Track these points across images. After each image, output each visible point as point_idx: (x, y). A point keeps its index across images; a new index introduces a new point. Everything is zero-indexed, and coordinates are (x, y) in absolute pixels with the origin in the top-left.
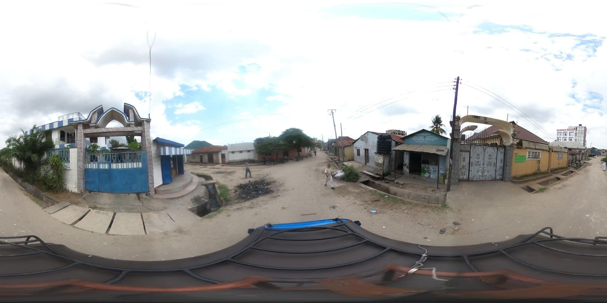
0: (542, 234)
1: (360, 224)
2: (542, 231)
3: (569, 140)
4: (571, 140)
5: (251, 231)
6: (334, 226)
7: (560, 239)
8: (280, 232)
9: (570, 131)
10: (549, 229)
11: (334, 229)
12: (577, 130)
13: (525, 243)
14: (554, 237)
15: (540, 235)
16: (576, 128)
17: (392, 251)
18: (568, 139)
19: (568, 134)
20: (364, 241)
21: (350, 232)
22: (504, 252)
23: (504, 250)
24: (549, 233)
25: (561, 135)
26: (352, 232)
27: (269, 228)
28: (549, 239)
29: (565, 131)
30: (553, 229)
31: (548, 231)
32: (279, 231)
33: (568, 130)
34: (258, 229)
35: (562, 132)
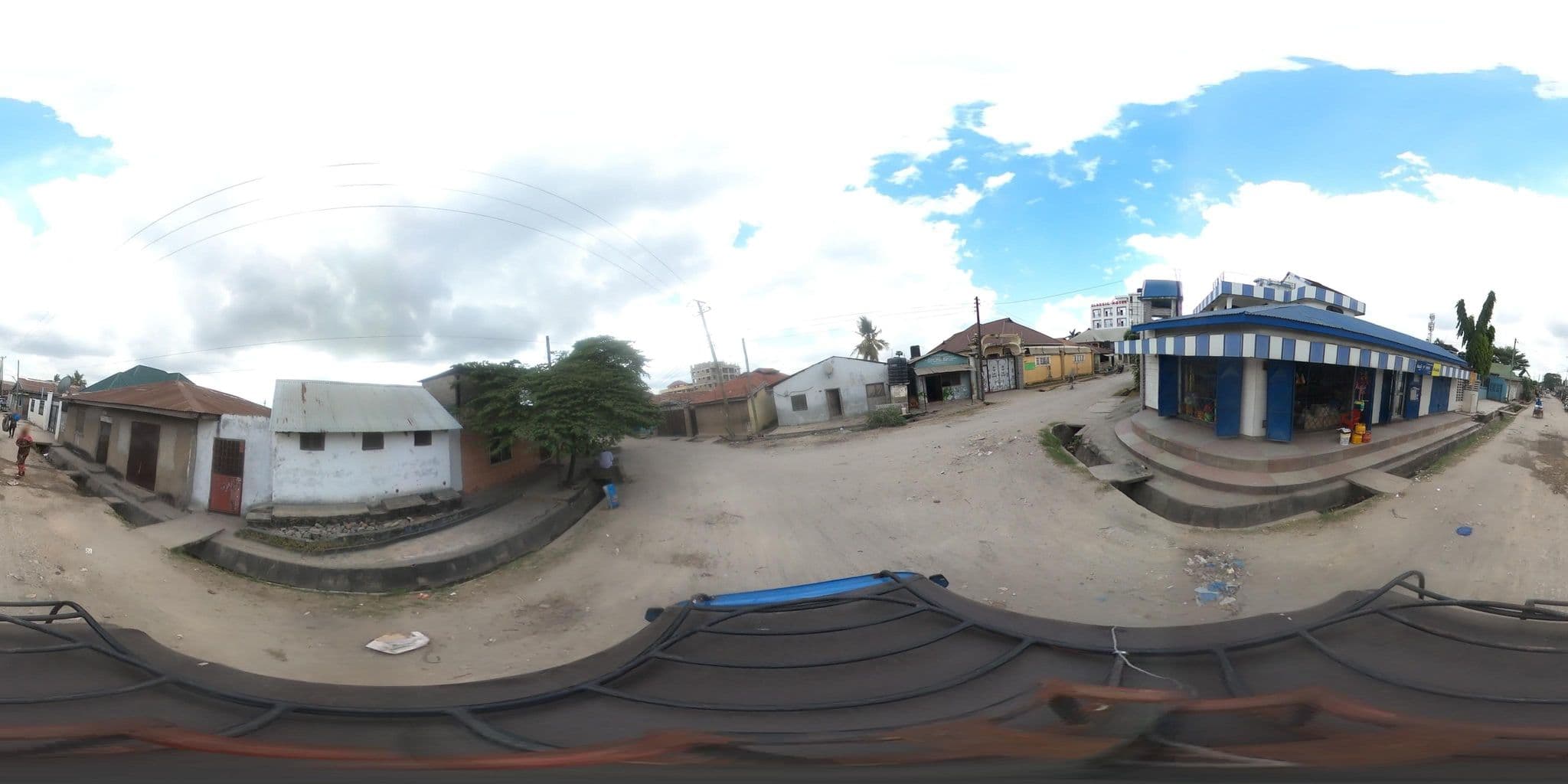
0: (1397, 589)
1: (945, 583)
2: (1399, 581)
3: (1118, 325)
4: (1122, 325)
5: (653, 614)
6: (880, 591)
7: (1442, 601)
8: (735, 613)
9: (1119, 305)
10: (1416, 576)
11: (876, 599)
12: (1134, 301)
13: (1358, 612)
14: (1426, 599)
15: (1393, 592)
16: (1131, 297)
17: (1039, 645)
18: (1115, 322)
19: (1114, 311)
20: (962, 626)
21: (920, 605)
22: (1309, 637)
23: (1310, 631)
24: (1414, 587)
25: (1099, 315)
26: (927, 606)
27: (702, 605)
28: (1414, 603)
29: (1108, 306)
30: (1426, 577)
31: (1414, 581)
32: (733, 612)
33: (1113, 303)
34: (671, 610)
35: (1102, 308)
